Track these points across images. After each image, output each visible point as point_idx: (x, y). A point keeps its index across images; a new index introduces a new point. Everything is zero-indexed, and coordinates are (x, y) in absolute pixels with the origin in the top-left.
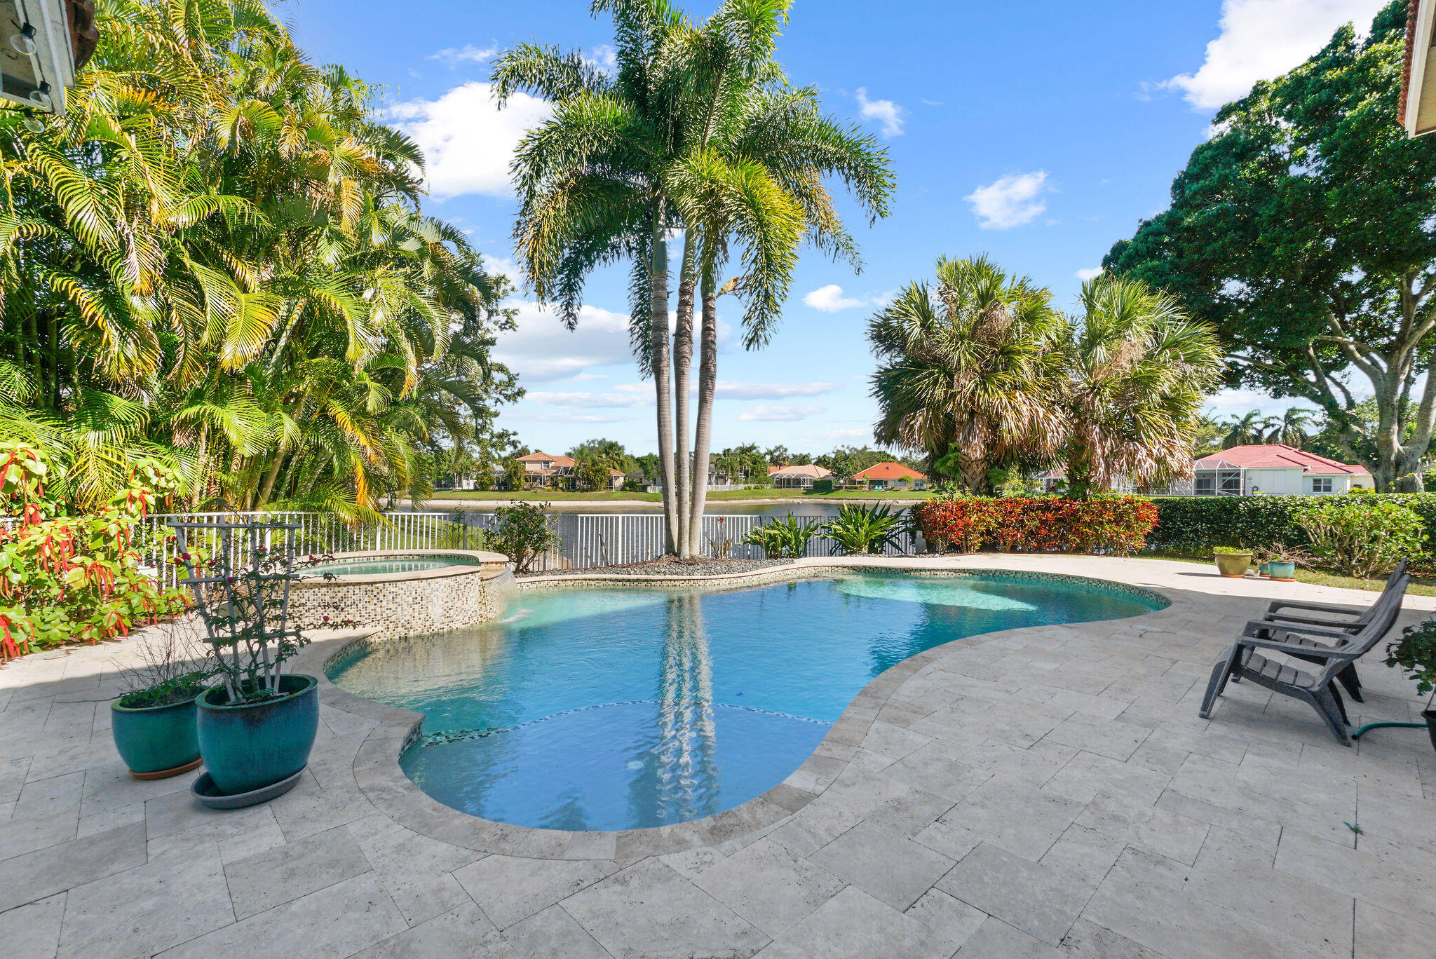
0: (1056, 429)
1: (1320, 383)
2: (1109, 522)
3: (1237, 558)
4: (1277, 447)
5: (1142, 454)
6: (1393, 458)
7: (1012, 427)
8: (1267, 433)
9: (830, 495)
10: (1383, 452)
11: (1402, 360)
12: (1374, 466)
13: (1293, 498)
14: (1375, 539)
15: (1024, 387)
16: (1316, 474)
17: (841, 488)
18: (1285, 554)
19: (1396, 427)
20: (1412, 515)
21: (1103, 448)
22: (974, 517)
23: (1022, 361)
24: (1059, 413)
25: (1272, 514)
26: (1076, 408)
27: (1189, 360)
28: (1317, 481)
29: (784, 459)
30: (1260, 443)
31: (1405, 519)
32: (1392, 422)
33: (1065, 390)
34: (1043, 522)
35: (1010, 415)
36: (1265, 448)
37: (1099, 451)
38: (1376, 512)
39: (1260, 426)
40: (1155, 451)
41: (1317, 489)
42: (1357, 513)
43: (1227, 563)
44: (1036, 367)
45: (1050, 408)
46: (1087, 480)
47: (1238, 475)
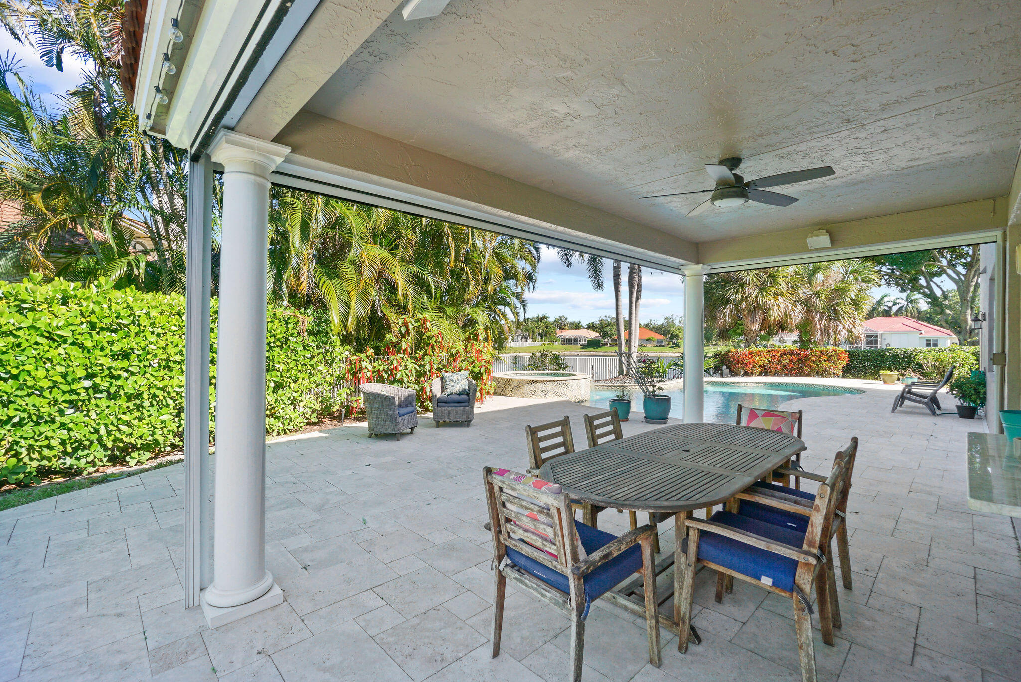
0: (797, 315)
1: (929, 287)
2: (825, 361)
3: (891, 376)
4: (902, 318)
5: (840, 327)
6: (968, 328)
7: (775, 314)
8: (895, 308)
9: (599, 350)
10: (963, 325)
11: (972, 276)
12: (958, 333)
13: (915, 349)
14: (955, 367)
15: (782, 294)
16: (928, 336)
17: (606, 344)
18: (913, 374)
19: (969, 311)
20: (971, 357)
21: (820, 324)
22: (757, 358)
23: (781, 281)
24: (799, 307)
25: (905, 357)
26: (807, 304)
27: (864, 281)
28: (928, 340)
29: (565, 325)
30: (891, 315)
31: (968, 358)
32: (967, 309)
33: (801, 295)
34: (791, 361)
35: (776, 308)
36: (893, 318)
37: (818, 326)
38: (954, 355)
39: (890, 304)
40: (846, 326)
41: (928, 345)
42: (946, 356)
43: (886, 378)
44: (787, 284)
45: (794, 304)
46: (809, 340)
47: (877, 336)
